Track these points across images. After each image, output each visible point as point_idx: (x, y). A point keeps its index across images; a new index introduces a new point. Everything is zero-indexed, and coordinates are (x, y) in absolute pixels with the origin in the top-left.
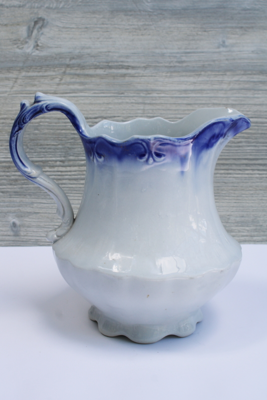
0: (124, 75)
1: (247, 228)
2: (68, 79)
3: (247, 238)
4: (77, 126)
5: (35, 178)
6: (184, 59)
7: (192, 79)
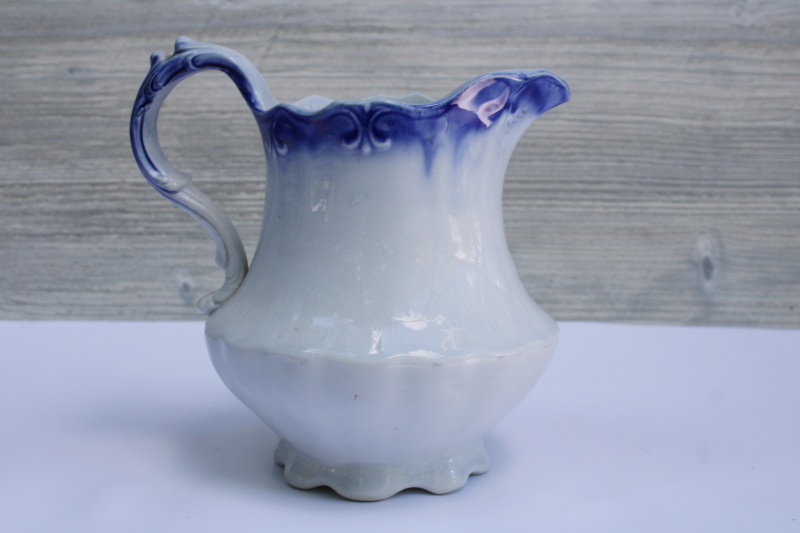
0: (375, 43)
1: (583, 297)
2: (280, 48)
3: (583, 314)
4: (247, 94)
5: (174, 192)
6: (477, 15)
7: (490, 50)
